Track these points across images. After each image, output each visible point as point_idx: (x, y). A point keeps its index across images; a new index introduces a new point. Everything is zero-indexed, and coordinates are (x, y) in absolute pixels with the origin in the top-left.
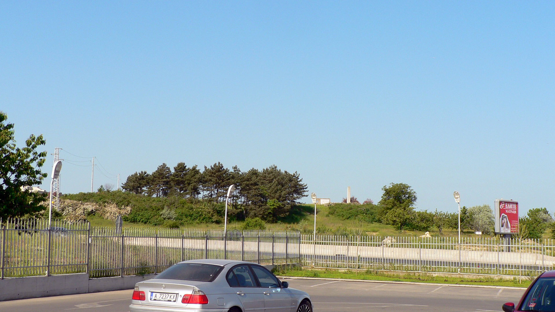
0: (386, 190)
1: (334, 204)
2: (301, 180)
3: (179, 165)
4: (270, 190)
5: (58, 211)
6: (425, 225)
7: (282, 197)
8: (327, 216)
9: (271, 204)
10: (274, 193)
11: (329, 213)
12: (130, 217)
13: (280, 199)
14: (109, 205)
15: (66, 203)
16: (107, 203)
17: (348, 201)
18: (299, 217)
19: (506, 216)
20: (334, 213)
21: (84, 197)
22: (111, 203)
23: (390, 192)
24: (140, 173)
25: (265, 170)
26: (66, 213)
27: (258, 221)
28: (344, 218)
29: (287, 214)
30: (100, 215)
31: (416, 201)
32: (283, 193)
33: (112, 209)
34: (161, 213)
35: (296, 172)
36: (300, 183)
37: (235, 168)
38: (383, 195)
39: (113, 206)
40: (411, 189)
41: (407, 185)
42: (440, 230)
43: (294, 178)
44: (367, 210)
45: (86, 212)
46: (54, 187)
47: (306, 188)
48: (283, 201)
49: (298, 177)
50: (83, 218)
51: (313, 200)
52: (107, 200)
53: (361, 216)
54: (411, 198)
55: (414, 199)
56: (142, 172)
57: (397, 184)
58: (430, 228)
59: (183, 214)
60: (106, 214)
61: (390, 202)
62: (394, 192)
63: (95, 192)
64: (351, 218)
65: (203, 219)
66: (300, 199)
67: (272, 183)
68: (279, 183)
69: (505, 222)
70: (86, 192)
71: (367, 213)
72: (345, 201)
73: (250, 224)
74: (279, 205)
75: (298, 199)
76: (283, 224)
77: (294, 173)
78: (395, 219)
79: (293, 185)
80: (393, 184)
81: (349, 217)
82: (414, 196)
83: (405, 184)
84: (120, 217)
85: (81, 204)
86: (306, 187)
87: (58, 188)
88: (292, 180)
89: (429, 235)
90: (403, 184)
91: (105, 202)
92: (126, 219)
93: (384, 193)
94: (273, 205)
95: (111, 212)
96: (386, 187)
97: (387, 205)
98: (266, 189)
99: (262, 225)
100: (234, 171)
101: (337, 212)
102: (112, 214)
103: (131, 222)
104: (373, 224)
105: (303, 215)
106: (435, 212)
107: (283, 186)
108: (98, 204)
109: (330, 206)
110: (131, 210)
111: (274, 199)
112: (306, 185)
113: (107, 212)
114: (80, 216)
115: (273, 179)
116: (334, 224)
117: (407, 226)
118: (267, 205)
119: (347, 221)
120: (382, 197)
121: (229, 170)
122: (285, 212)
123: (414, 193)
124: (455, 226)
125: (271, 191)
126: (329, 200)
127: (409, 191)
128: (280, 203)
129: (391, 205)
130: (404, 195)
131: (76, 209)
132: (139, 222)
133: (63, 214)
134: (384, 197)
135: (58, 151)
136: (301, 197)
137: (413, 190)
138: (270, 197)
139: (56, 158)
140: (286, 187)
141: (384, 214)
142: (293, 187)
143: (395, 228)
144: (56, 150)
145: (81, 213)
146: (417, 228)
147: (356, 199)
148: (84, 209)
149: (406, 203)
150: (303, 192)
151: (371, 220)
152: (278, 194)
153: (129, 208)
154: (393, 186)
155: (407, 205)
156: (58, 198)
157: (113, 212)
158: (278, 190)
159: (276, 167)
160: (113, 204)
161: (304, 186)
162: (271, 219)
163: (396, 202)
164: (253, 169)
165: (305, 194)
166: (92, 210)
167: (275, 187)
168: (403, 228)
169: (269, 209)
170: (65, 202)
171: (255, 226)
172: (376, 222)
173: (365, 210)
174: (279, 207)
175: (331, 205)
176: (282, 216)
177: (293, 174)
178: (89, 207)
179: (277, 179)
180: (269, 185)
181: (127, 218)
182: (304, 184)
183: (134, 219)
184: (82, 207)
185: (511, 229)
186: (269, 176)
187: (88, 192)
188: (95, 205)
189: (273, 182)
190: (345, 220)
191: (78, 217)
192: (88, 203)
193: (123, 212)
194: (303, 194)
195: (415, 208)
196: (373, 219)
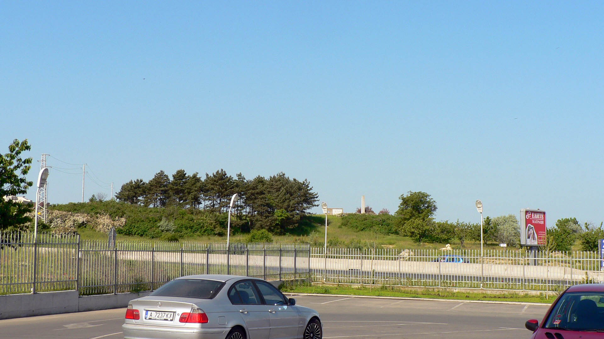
0: (403, 199)
1: (347, 214)
2: (311, 189)
3: (178, 172)
4: (278, 199)
5: (45, 223)
6: (446, 237)
7: (291, 207)
8: (340, 227)
9: (279, 215)
10: (282, 203)
11: (343, 224)
12: (124, 229)
13: (288, 209)
14: (101, 216)
15: (54, 215)
16: (100, 214)
17: (363, 212)
18: (309, 229)
19: (533, 226)
20: (347, 224)
21: (75, 208)
22: (103, 214)
23: (407, 201)
24: (136, 181)
25: (273, 177)
26: (54, 226)
27: (265, 233)
28: (358, 229)
29: (296, 225)
30: (92, 227)
31: (436, 211)
32: (291, 203)
33: (105, 220)
34: (159, 224)
35: (306, 179)
36: (310, 192)
37: (240, 175)
38: (401, 204)
39: (106, 218)
40: (430, 197)
41: (426, 193)
42: (462, 242)
43: (304, 186)
44: (383, 221)
45: (76, 224)
46: (41, 197)
47: (316, 198)
48: (291, 211)
49: (308, 185)
50: (73, 231)
51: (324, 210)
52: (99, 211)
53: (376, 228)
54: (431, 208)
55: (434, 208)
56: (138, 180)
57: (415, 192)
58: (451, 240)
59: (182, 225)
60: (98, 226)
61: (408, 212)
62: (412, 201)
63: (86, 203)
64: (366, 229)
65: (204, 231)
66: (310, 209)
67: (280, 192)
68: (287, 192)
69: (531, 233)
70: (76, 202)
71: (383, 225)
72: (360, 211)
73: (255, 236)
74: (288, 216)
75: (308, 209)
76: (292, 236)
77: (304, 181)
78: (413, 230)
79: (302, 194)
80: (411, 192)
81: (364, 228)
82: (434, 205)
83: (424, 193)
84: (114, 230)
85: (71, 215)
86: (317, 196)
87: (45, 198)
88: (302, 189)
89: (450, 248)
90: (422, 193)
91: (97, 213)
92: (120, 232)
93: (401, 203)
94: (281, 216)
95: (104, 224)
96: (403, 195)
97: (405, 215)
98: (274, 198)
99: (268, 237)
100: (239, 179)
101: (351, 223)
102: (105, 227)
103: (126, 234)
104: (389, 235)
105: (314, 227)
106: (457, 222)
107: (291, 195)
108: (90, 215)
109: (342, 216)
110: (126, 222)
111: (282, 209)
112: (317, 194)
113: (100, 224)
114: (70, 228)
115: (281, 188)
116: (347, 236)
117: (426, 238)
118: (275, 215)
119: (361, 232)
120: (399, 207)
121: (233, 178)
122: (294, 223)
123: (433, 202)
124: (478, 238)
125: (279, 201)
126: (341, 210)
127: (428, 200)
128: (288, 214)
129: (408, 215)
130: (423, 204)
131: (65, 220)
132: (135, 234)
133: (51, 226)
134: (401, 207)
135: (45, 158)
136: (311, 207)
137: (433, 199)
138: (277, 207)
139: (43, 165)
140: (294, 196)
141: (402, 225)
142: (302, 196)
143: (414, 241)
144: (43, 156)
145: (71, 224)
146: (437, 240)
147: (371, 209)
148: (74, 221)
149: (425, 213)
150: (314, 201)
151: (387, 231)
152: (286, 204)
153: (123, 220)
154: (411, 194)
155: (427, 215)
156: (45, 208)
157: (106, 224)
158: (286, 199)
159: (284, 175)
160: (106, 215)
161: (315, 195)
162: (278, 231)
163: (414, 212)
164: (259, 176)
165: (316, 203)
166: (83, 222)
167: (283, 196)
168: (422, 240)
169: (276, 220)
170: (53, 213)
171: (262, 238)
172: (392, 233)
173: (380, 221)
174: (288, 218)
175: (344, 215)
176: (290, 228)
177: (302, 182)
178: (80, 218)
179: (285, 187)
180: (277, 194)
181: (122, 230)
182: (314, 193)
183: (129, 231)
184: (72, 218)
185: (538, 241)
186: (276, 184)
187: (79, 203)
188: (86, 216)
189: (281, 190)
190: (359, 231)
191: (68, 230)
192: (79, 214)
193: (115, 223)
194: (313, 204)
195: (435, 219)
196: (390, 230)
